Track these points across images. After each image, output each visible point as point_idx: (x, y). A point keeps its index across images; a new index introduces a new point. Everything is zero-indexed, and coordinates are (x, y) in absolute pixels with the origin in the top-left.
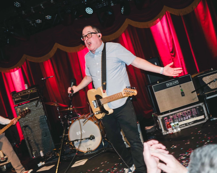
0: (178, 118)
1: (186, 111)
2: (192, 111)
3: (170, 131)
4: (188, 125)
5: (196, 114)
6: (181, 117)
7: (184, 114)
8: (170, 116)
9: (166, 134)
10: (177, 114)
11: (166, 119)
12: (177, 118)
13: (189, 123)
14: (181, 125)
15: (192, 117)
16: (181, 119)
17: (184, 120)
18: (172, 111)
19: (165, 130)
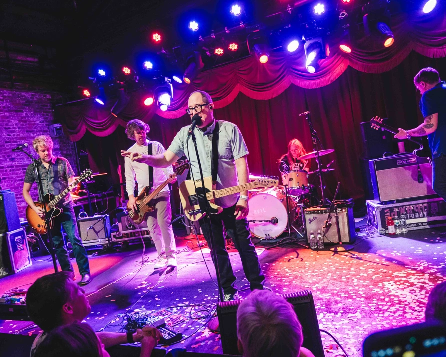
0: (407, 213)
1: (421, 205)
2: (432, 206)
3: (391, 230)
4: (420, 226)
5: (438, 211)
6: (412, 212)
7: (417, 208)
8: (395, 209)
9: (384, 233)
11: (388, 212)
12: (405, 213)
13: (422, 223)
14: (410, 224)
15: (430, 215)
16: (410, 216)
17: (416, 218)
18: (398, 202)
19: (383, 228)
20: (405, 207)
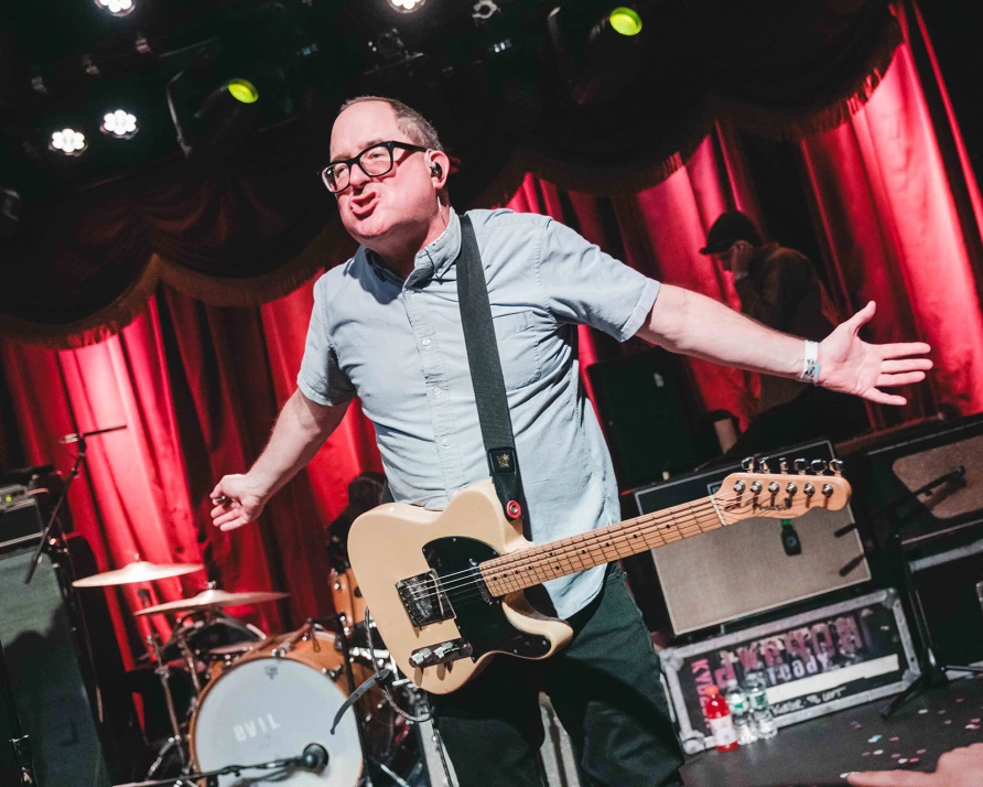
0: (766, 666)
1: (805, 631)
2: (840, 630)
3: (723, 732)
4: (814, 704)
5: (859, 645)
6: (780, 660)
7: (794, 643)
8: (723, 654)
9: (701, 748)
10: (759, 645)
11: (701, 671)
12: (759, 665)
13: (819, 694)
14: (781, 704)
15: (838, 660)
16: (777, 673)
17: (794, 678)
18: (733, 627)
19: (694, 728)
20: (754, 644)
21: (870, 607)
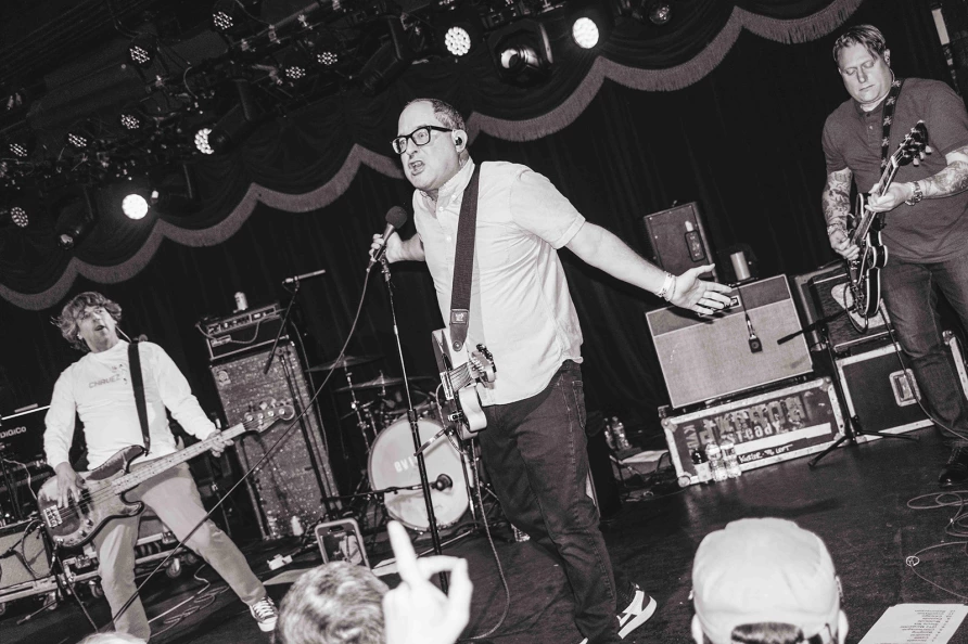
0: (736, 430)
1: (763, 406)
2: (788, 406)
3: (703, 473)
4: (770, 456)
5: (803, 416)
6: (745, 425)
7: (756, 414)
8: (705, 421)
9: (688, 483)
10: (731, 416)
11: (690, 433)
12: (731, 429)
13: (773, 449)
14: (746, 455)
15: (788, 426)
16: (743, 434)
17: (756, 438)
18: (716, 403)
19: (685, 470)
20: (727, 415)
21: (811, 390)
